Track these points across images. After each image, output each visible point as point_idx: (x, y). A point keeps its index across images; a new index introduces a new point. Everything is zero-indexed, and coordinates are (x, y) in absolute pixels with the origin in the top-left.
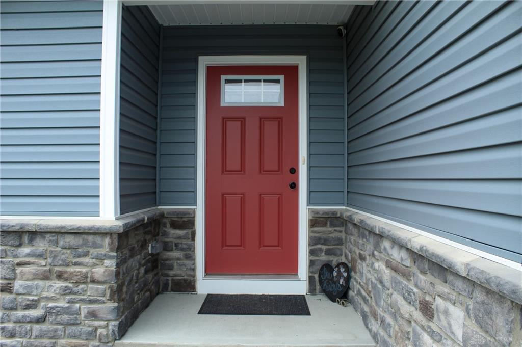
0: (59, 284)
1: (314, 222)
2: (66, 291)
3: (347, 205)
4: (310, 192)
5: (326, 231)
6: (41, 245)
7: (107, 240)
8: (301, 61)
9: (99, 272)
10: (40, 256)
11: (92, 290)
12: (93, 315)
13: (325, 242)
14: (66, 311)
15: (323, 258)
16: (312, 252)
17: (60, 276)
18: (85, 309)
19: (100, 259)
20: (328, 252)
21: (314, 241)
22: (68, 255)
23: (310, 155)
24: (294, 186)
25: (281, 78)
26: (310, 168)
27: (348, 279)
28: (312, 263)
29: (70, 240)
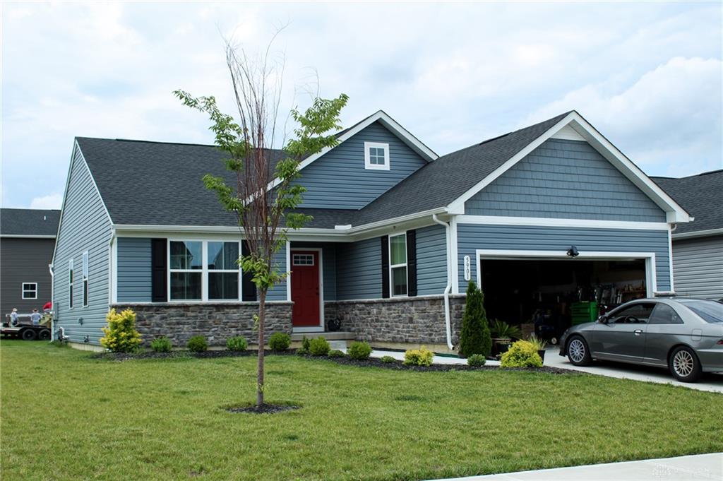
0: (277, 319)
1: (326, 306)
2: (279, 321)
3: (337, 300)
4: (324, 296)
5: (330, 309)
6: (272, 309)
7: (290, 307)
8: (320, 250)
9: (288, 315)
10: (272, 312)
11: (286, 320)
12: (286, 327)
13: (330, 313)
14: (279, 326)
15: (329, 319)
16: (326, 317)
17: (277, 317)
18: (284, 325)
19: (288, 312)
20: (331, 317)
21: (325, 313)
22: (279, 311)
23: (324, 283)
24: (318, 294)
25: (313, 255)
26: (324, 287)
27: (339, 324)
28: (325, 321)
29: (280, 307)
